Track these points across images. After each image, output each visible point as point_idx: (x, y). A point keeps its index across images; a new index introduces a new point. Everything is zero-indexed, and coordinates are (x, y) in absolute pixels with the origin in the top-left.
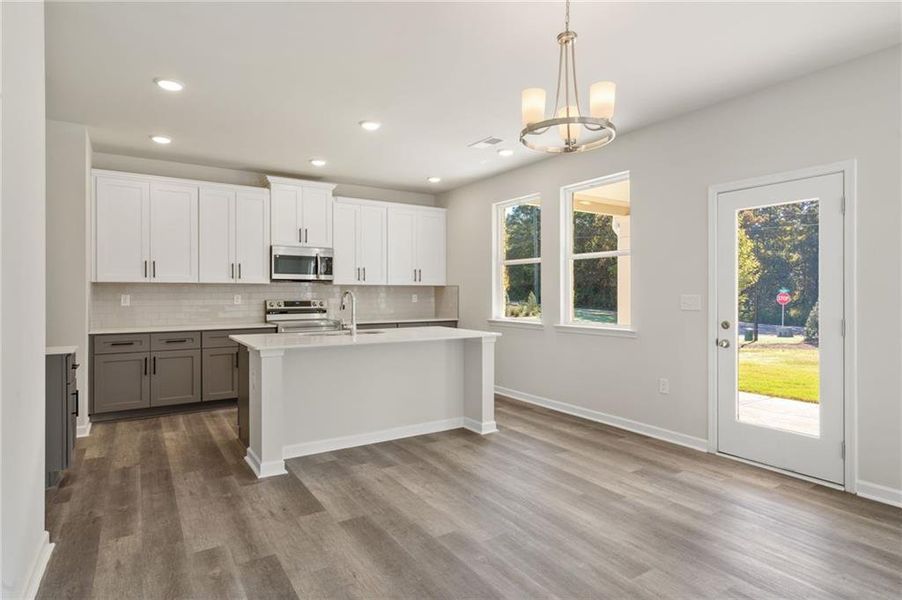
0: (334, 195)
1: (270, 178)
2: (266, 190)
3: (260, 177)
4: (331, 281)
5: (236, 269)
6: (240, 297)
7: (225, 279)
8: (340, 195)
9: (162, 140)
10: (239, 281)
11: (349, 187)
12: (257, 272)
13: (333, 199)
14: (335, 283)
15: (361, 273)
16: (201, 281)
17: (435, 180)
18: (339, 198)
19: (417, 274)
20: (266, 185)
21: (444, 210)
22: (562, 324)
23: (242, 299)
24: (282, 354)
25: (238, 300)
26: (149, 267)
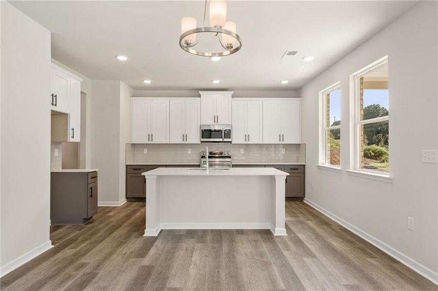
0: (232, 97)
1: (200, 92)
2: (199, 98)
3: (196, 92)
4: (231, 142)
5: (185, 137)
6: (190, 149)
7: (180, 141)
8: (236, 97)
9: (147, 82)
10: (186, 142)
11: (240, 92)
12: (195, 138)
13: (232, 99)
14: (233, 143)
15: (247, 137)
16: (171, 143)
17: (285, 82)
18: (235, 98)
19: (281, 137)
20: (199, 96)
21: (300, 99)
22: (351, 170)
23: (191, 151)
24: (155, 177)
25: (189, 151)
26: (150, 137)
